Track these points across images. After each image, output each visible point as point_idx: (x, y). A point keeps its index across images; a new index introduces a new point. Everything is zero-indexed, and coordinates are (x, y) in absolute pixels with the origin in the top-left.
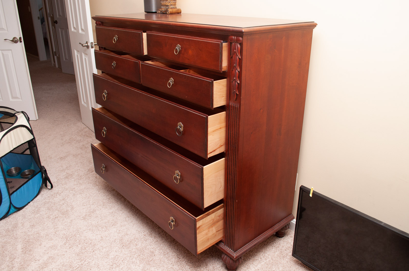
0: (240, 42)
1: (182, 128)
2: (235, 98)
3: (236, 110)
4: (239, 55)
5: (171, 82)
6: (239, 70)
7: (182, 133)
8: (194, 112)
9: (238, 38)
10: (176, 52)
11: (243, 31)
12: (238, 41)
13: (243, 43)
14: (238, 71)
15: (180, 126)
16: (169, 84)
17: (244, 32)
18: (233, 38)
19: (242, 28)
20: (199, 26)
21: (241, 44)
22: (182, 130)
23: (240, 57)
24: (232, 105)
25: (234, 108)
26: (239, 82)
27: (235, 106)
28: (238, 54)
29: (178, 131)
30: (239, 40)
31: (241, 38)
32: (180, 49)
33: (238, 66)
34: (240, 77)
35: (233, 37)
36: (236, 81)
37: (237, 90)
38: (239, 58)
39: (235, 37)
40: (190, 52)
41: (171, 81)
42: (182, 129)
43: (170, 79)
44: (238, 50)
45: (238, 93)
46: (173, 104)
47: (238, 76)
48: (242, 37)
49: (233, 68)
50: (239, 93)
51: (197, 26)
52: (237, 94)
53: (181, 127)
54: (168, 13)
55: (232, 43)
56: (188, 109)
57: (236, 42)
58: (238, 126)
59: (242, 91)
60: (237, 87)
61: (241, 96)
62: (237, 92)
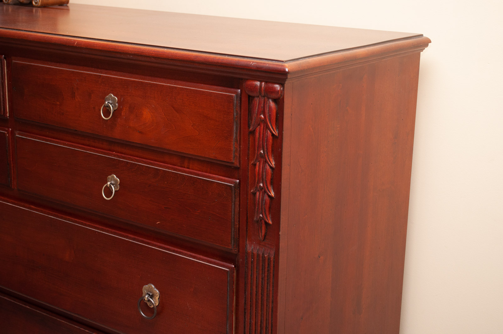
0: (274, 96)
1: (157, 298)
2: (263, 234)
3: (267, 263)
4: (274, 128)
5: (113, 185)
6: (273, 164)
7: (155, 311)
8: (194, 257)
9: (270, 85)
10: (107, 113)
11: (287, 70)
12: (269, 92)
13: (283, 99)
14: (271, 167)
15: (149, 295)
16: (108, 192)
17: (288, 73)
18: (256, 86)
19: (282, 61)
20: (159, 52)
21: (279, 101)
22: (157, 304)
23: (276, 133)
24: (255, 252)
25: (261, 259)
26: (272, 194)
27: (263, 254)
28: (271, 125)
29: (146, 307)
30: (274, 91)
31: (277, 87)
32: (116, 106)
33: (270, 154)
34: (276, 181)
35: (258, 83)
36: (265, 192)
37: (267, 213)
38: (273, 135)
39: (263, 83)
40: (147, 115)
41: (113, 182)
42: (155, 302)
43: (110, 176)
44: (270, 116)
45: (270, 222)
46: (127, 237)
47: (271, 179)
48: (282, 85)
49: (257, 159)
50: (272, 221)
51: (154, 51)
52: (266, 223)
53: (152, 297)
54: (36, 3)
55: (253, 97)
56: (174, 251)
57: (264, 97)
58: (271, 303)
59: (282, 216)
60: (268, 206)
61: (279, 230)
62: (269, 218)
